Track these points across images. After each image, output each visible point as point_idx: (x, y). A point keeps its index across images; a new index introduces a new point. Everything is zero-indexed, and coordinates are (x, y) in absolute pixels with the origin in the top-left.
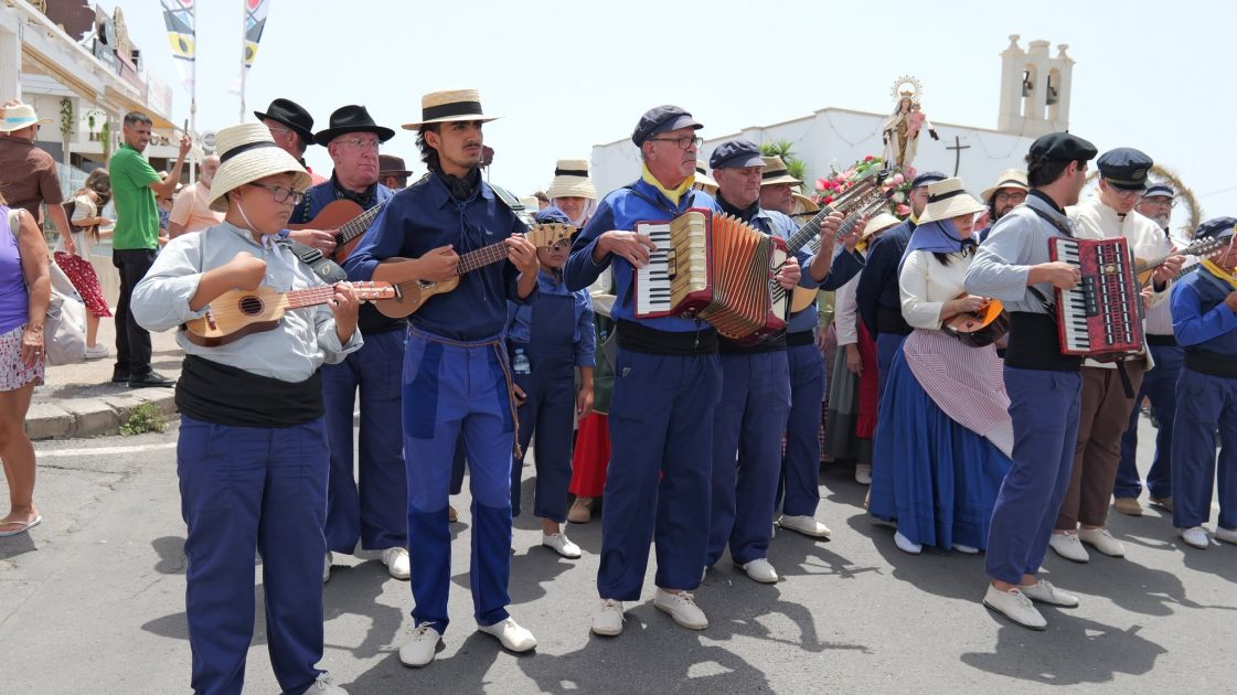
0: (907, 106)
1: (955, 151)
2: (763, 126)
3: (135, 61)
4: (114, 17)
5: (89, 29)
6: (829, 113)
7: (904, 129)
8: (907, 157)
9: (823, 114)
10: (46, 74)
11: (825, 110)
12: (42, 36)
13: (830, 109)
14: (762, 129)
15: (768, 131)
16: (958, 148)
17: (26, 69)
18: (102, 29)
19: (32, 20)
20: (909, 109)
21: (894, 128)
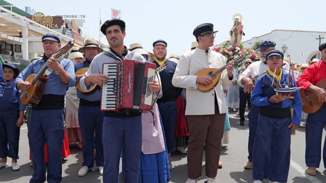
0: (237, 23)
1: (319, 40)
2: (258, 36)
3: (79, 32)
4: (72, 22)
5: (63, 25)
6: (275, 31)
7: (236, 31)
8: (238, 40)
9: (274, 32)
10: (39, 36)
11: (274, 31)
12: (36, 27)
13: (276, 30)
14: (257, 37)
15: (260, 38)
16: (320, 39)
17: (29, 35)
18: (66, 25)
19: (31, 23)
20: (238, 24)
21: (233, 31)
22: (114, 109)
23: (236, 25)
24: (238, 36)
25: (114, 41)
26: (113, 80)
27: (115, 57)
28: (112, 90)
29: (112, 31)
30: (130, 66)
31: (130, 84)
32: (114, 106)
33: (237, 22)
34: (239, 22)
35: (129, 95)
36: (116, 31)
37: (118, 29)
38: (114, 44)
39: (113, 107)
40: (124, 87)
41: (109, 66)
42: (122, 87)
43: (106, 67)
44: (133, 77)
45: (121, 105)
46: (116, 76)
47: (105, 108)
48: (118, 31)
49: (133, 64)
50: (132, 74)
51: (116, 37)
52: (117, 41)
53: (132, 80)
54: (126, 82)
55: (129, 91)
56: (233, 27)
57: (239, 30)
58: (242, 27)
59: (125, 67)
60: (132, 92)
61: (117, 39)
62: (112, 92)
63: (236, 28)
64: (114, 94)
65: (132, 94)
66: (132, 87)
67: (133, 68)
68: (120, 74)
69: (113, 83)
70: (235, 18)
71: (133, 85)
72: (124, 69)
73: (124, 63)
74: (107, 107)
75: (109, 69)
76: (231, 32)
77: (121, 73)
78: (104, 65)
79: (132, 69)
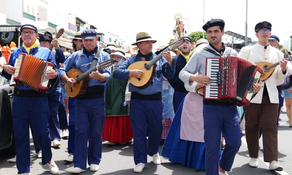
7: (179, 29)
20: (180, 23)
21: (176, 29)
22: (217, 98)
23: (178, 24)
24: (181, 34)
25: (214, 40)
26: (216, 73)
27: (216, 53)
28: (216, 81)
29: (213, 31)
30: (234, 62)
31: (235, 78)
32: (217, 95)
33: (179, 22)
34: (180, 21)
35: (233, 87)
36: (216, 31)
37: (218, 29)
38: (214, 42)
39: (216, 97)
40: (229, 80)
41: (212, 61)
42: (227, 79)
43: (209, 61)
44: (237, 72)
45: (227, 95)
46: (218, 70)
47: (209, 97)
48: (218, 31)
49: (237, 61)
50: (236, 69)
51: (216, 37)
52: (216, 39)
53: (236, 75)
54: (231, 76)
55: (233, 84)
56: (175, 26)
57: (181, 29)
58: (184, 26)
59: (230, 63)
60: (236, 85)
61: (216, 38)
62: (216, 84)
63: (178, 27)
64: (217, 85)
65: (236, 86)
66: (236, 81)
67: (237, 64)
68: (225, 68)
69: (216, 76)
70: (176, 18)
71: (236, 79)
72: (229, 64)
73: (229, 60)
74: (210, 96)
75: (212, 63)
76: (175, 31)
77: (227, 68)
78: (208, 59)
79: (236, 66)
